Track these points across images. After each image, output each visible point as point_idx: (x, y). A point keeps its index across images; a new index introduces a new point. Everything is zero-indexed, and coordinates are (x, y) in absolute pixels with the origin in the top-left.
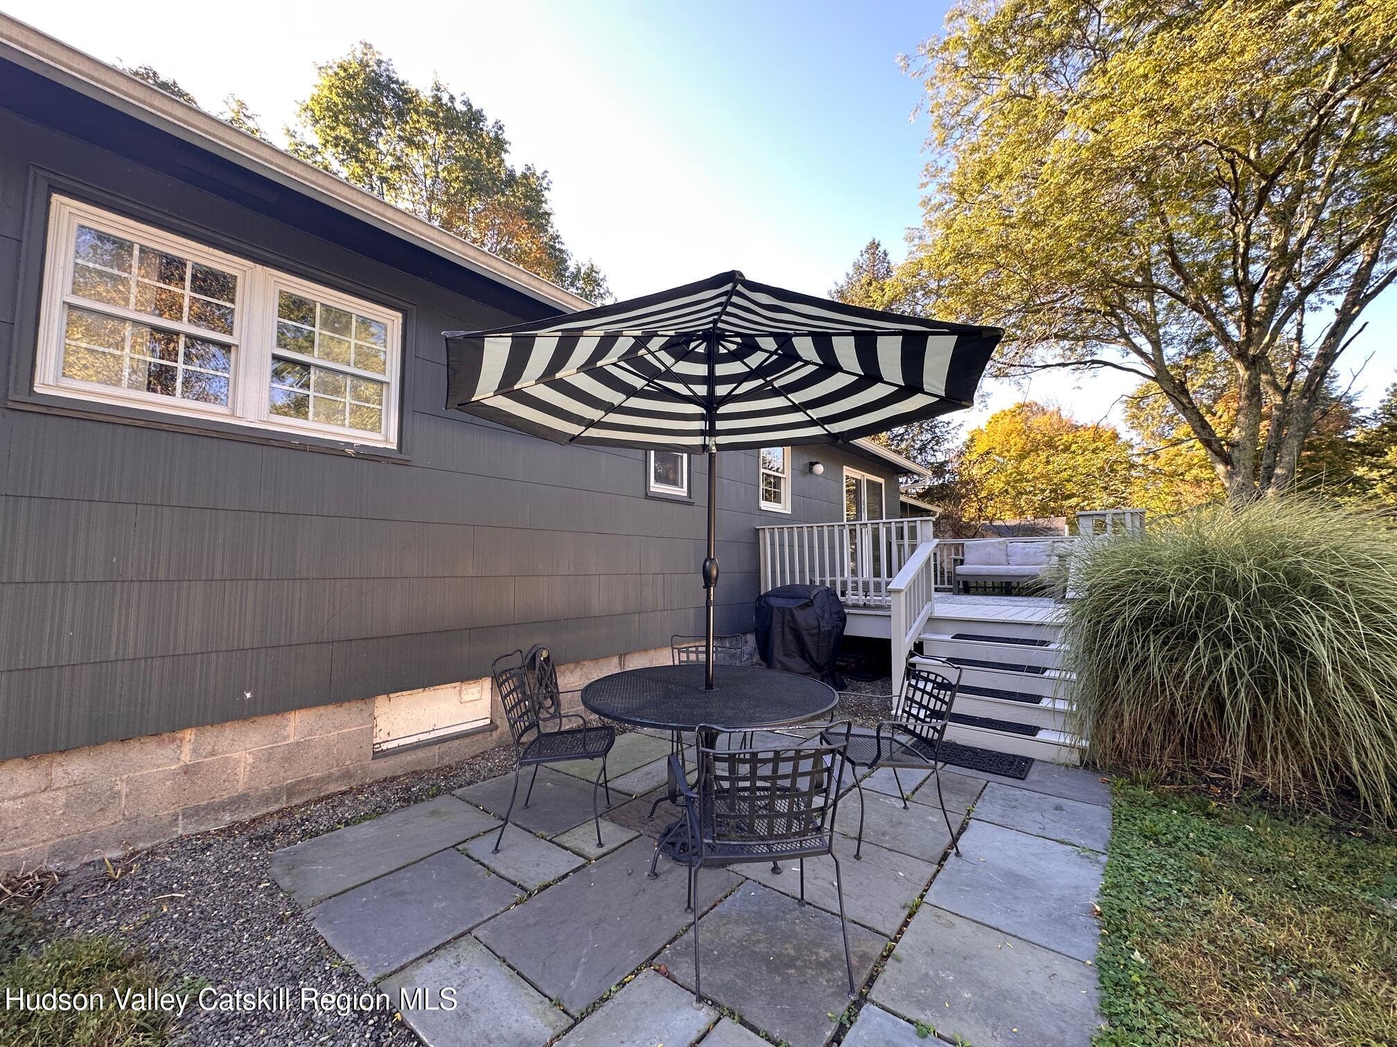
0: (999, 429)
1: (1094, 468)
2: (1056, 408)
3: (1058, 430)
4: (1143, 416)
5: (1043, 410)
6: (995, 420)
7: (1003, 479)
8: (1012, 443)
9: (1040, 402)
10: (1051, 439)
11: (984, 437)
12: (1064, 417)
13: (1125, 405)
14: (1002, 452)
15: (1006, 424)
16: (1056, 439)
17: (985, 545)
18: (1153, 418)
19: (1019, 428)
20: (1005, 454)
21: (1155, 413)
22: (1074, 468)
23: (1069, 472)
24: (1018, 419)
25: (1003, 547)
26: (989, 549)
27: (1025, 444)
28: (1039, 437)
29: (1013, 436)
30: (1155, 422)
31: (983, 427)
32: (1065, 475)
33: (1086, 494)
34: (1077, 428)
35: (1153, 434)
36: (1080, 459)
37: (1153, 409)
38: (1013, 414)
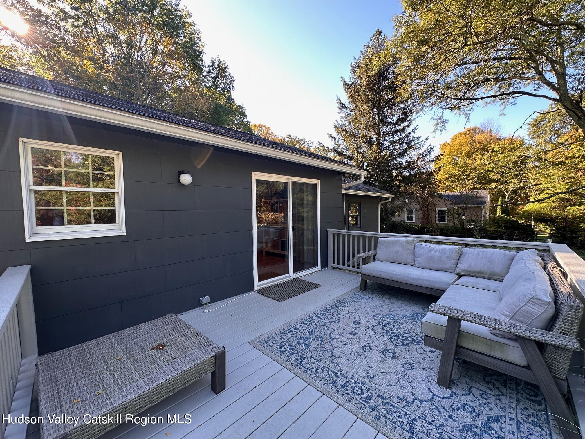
0: (457, 142)
1: (510, 162)
2: (489, 130)
3: (490, 141)
4: (540, 131)
5: (482, 131)
6: (455, 137)
7: (457, 168)
8: (463, 149)
9: (480, 127)
10: (485, 146)
11: (449, 147)
12: (493, 135)
13: (529, 126)
14: (458, 154)
15: (461, 140)
16: (488, 146)
17: (394, 243)
18: (546, 132)
19: (468, 141)
20: (459, 155)
21: (547, 129)
22: (496, 162)
23: (492, 166)
24: (468, 136)
25: (411, 247)
26: (397, 248)
27: (471, 149)
28: (478, 145)
29: (464, 145)
30: (547, 134)
31: (449, 142)
32: (489, 167)
33: (503, 180)
34: (500, 140)
35: (545, 141)
36: (501, 156)
37: (546, 127)
38: (465, 134)
